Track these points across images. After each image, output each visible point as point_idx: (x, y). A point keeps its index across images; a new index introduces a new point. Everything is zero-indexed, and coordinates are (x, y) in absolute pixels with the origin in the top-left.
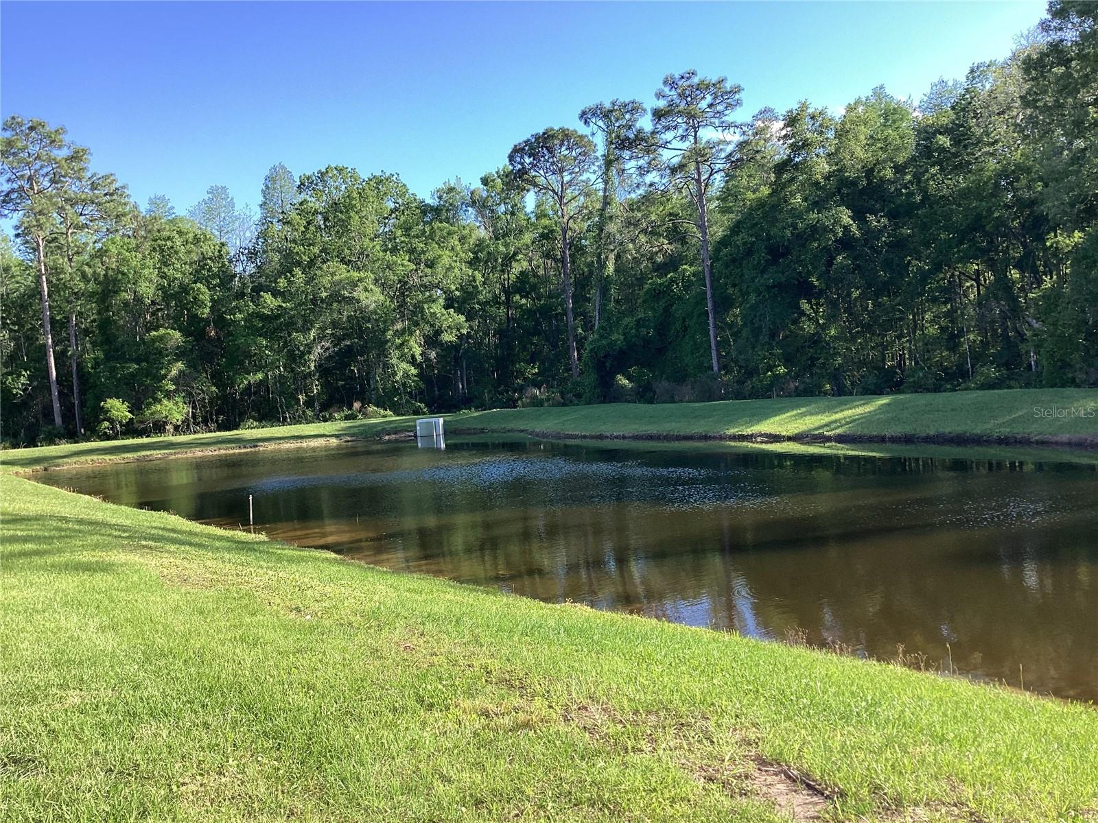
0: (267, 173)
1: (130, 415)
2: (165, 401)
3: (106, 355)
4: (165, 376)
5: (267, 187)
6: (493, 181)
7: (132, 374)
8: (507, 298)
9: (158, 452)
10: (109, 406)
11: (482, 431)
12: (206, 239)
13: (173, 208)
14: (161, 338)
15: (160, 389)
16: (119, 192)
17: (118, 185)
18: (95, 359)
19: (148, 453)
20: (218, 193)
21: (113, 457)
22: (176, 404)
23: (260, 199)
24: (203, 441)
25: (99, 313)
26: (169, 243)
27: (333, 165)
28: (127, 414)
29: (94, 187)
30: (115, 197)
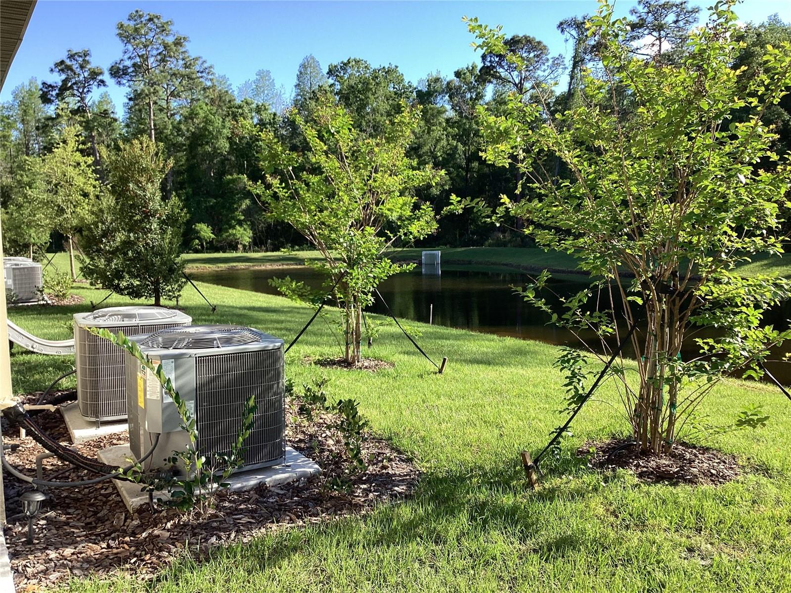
0: (301, 61)
1: (213, 236)
2: (238, 227)
3: (193, 191)
4: (237, 209)
5: (301, 73)
6: (464, 74)
7: (212, 207)
8: (467, 164)
9: (241, 264)
10: (199, 228)
11: (470, 263)
12: (266, 109)
13: (231, 85)
14: (233, 181)
15: (233, 218)
16: (207, 71)
17: (206, 65)
18: (186, 193)
19: (235, 264)
20: (263, 76)
21: (211, 266)
22: (245, 230)
23: (295, 81)
24: (272, 258)
25: (187, 160)
26: (240, 111)
27: (352, 58)
28: (211, 235)
29: (186, 66)
30: (204, 74)
